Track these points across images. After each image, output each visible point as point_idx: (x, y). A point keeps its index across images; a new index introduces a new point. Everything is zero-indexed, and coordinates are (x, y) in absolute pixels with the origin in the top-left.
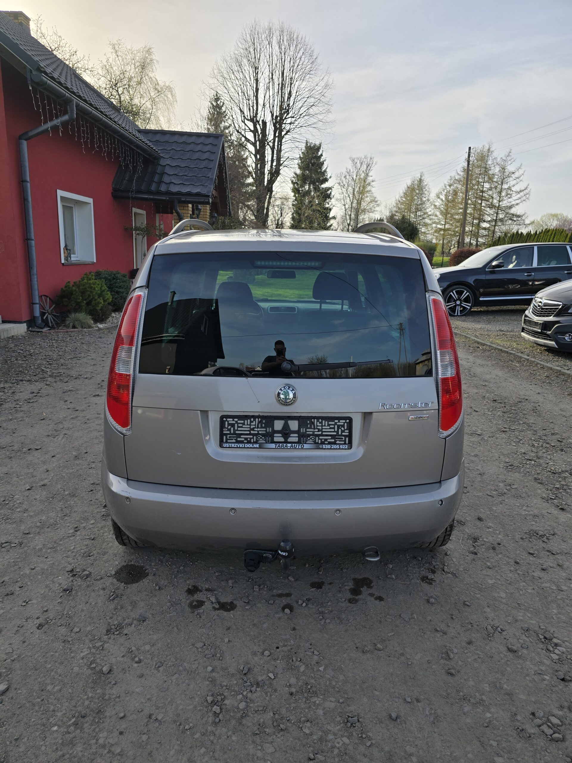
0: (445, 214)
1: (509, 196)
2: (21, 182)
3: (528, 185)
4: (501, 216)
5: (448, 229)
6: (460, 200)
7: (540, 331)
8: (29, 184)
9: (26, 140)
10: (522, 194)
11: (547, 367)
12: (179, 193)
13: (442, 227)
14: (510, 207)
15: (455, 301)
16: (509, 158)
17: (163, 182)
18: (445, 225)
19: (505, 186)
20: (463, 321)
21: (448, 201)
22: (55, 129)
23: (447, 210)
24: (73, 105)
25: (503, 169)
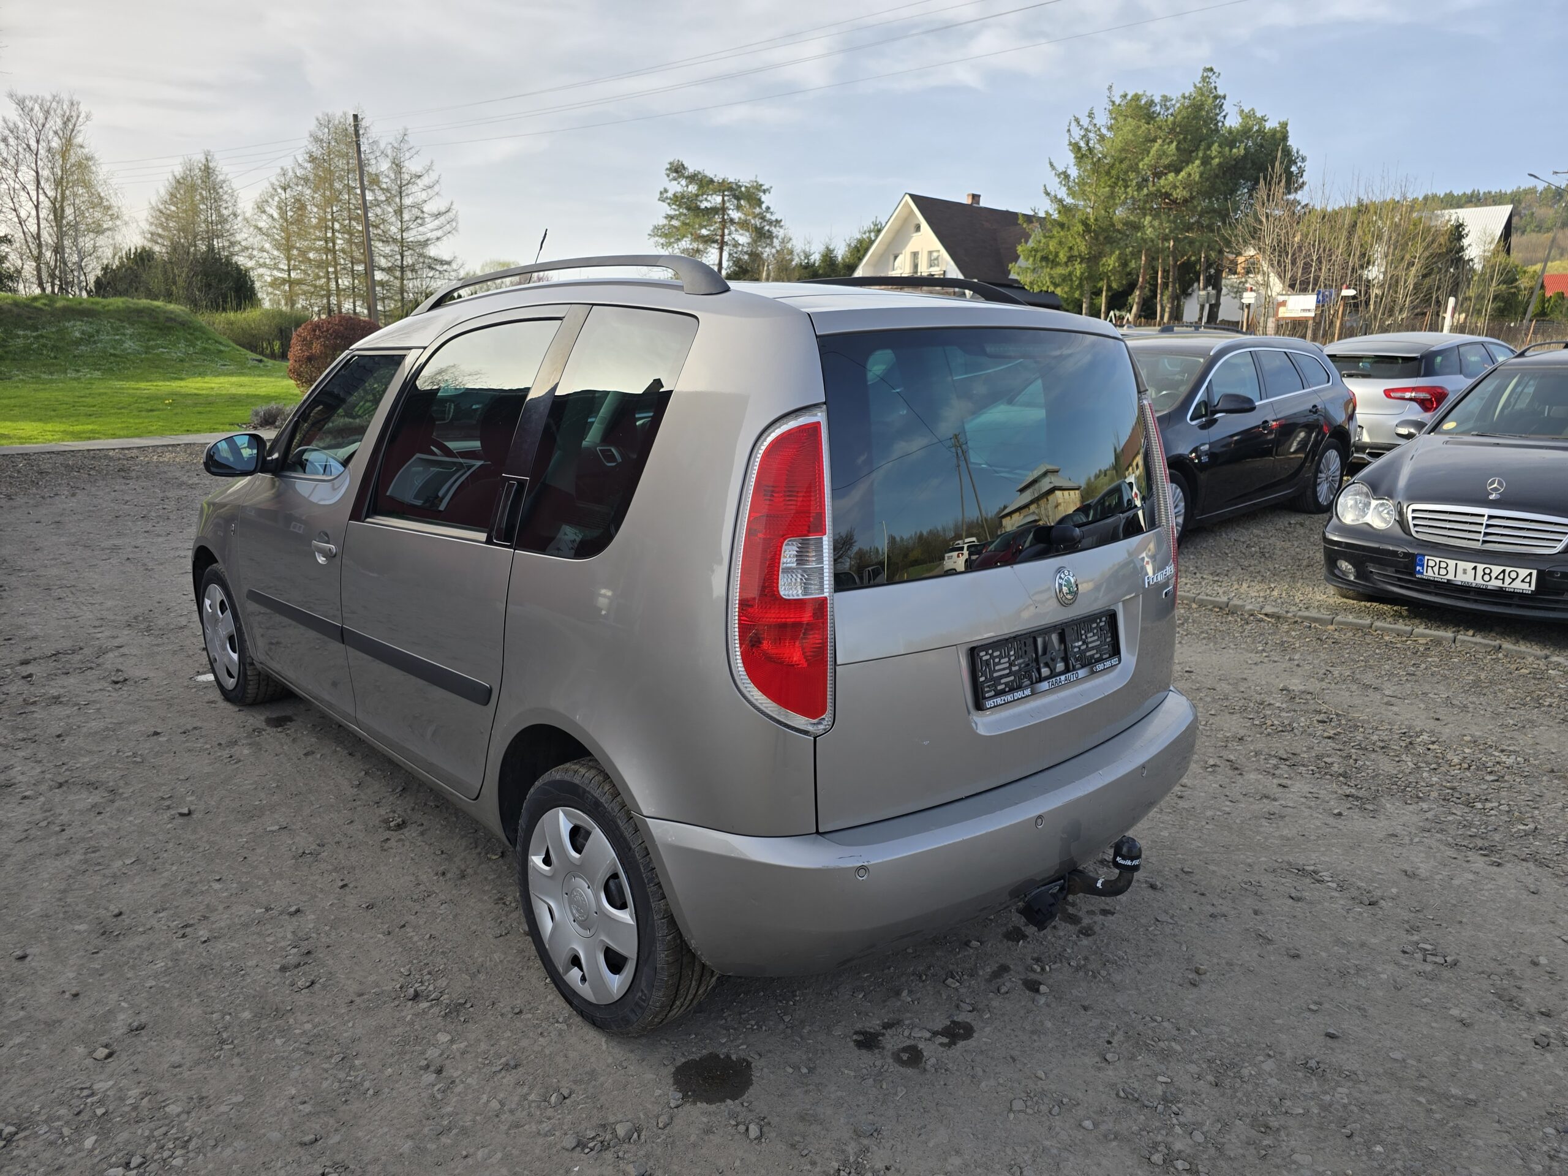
0: (287, 248)
1: (419, 221)
3: (451, 203)
4: (409, 261)
5: (299, 282)
6: (314, 221)
10: (442, 219)
13: (286, 276)
14: (425, 243)
16: (405, 147)
18: (289, 271)
19: (407, 201)
21: (286, 220)
23: (288, 239)
25: (398, 166)
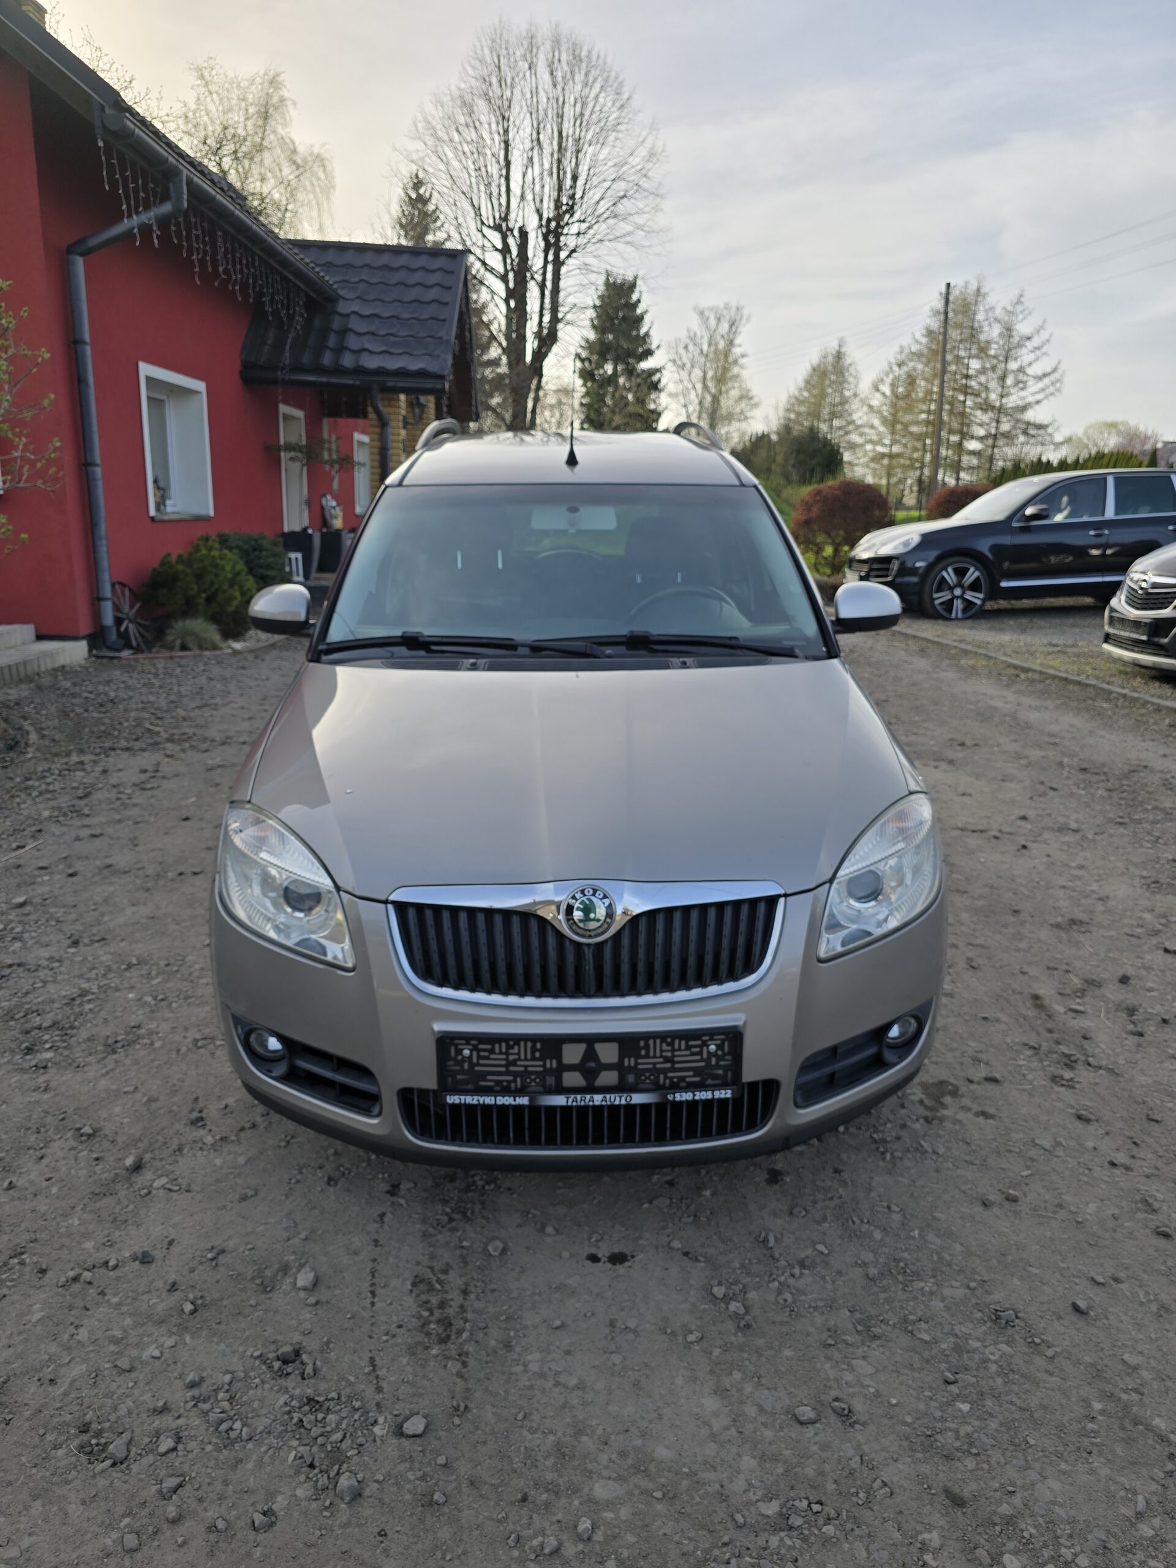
0: (892, 423)
1: (1021, 385)
2: (72, 344)
3: (1059, 362)
4: (1005, 427)
5: (898, 455)
6: (921, 395)
7: (1144, 638)
8: (88, 350)
9: (82, 254)
10: (1047, 381)
11: (1167, 708)
12: (381, 372)
13: (886, 450)
14: (1024, 408)
15: (951, 589)
16: (1019, 308)
17: (347, 348)
18: (891, 446)
19: (1013, 366)
20: (971, 628)
21: (897, 397)
22: (146, 230)
23: (894, 415)
24: (181, 181)
25: (1008, 330)
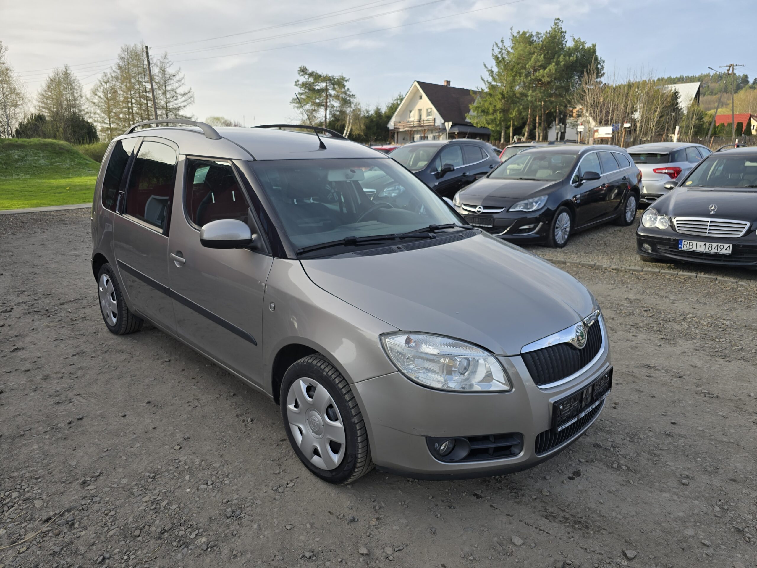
0: (108, 112)
1: (175, 98)
3: (191, 89)
5: (115, 129)
6: (122, 99)
10: (186, 96)
13: (108, 126)
14: (178, 109)
16: (166, 61)
18: (110, 124)
19: (169, 88)
21: (107, 98)
23: (109, 108)
25: (163, 71)
